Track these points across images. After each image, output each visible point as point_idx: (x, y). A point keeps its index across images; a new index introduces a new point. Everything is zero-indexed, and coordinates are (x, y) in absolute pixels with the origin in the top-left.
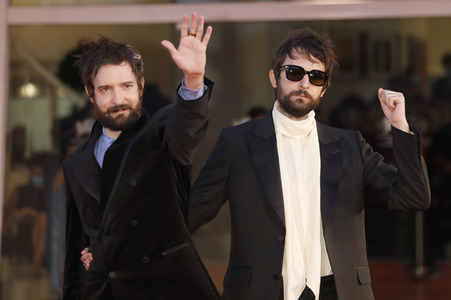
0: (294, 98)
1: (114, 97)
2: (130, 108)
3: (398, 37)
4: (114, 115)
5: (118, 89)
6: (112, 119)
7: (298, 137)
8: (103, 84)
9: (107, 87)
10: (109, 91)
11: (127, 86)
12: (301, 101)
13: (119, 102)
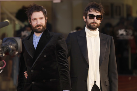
0: (92, 24)
1: (37, 22)
2: (42, 26)
3: (123, 5)
4: (37, 28)
5: (38, 20)
6: (37, 29)
7: (93, 37)
8: (34, 18)
9: (35, 19)
10: (36, 20)
11: (42, 19)
12: (94, 25)
13: (39, 23)
